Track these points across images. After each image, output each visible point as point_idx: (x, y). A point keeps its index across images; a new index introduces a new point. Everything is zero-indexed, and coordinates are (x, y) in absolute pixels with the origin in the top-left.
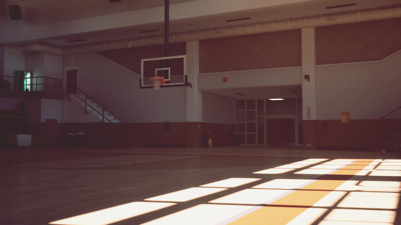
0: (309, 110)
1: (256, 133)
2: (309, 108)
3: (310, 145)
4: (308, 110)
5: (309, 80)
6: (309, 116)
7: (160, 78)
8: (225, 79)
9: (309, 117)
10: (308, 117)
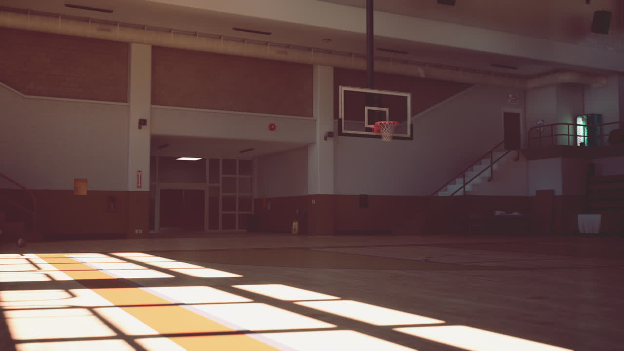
0: (140, 175)
1: (221, 212)
2: (140, 172)
3: (141, 231)
4: (138, 175)
5: (140, 128)
6: (139, 185)
7: (382, 122)
8: (273, 127)
9: (140, 187)
10: (138, 187)
